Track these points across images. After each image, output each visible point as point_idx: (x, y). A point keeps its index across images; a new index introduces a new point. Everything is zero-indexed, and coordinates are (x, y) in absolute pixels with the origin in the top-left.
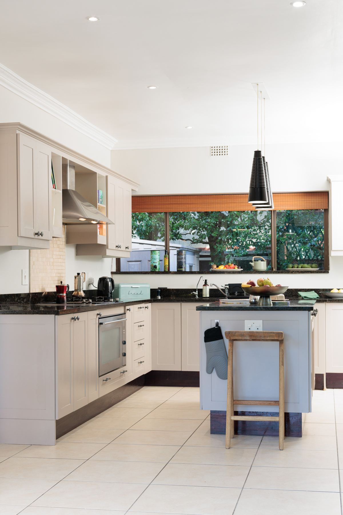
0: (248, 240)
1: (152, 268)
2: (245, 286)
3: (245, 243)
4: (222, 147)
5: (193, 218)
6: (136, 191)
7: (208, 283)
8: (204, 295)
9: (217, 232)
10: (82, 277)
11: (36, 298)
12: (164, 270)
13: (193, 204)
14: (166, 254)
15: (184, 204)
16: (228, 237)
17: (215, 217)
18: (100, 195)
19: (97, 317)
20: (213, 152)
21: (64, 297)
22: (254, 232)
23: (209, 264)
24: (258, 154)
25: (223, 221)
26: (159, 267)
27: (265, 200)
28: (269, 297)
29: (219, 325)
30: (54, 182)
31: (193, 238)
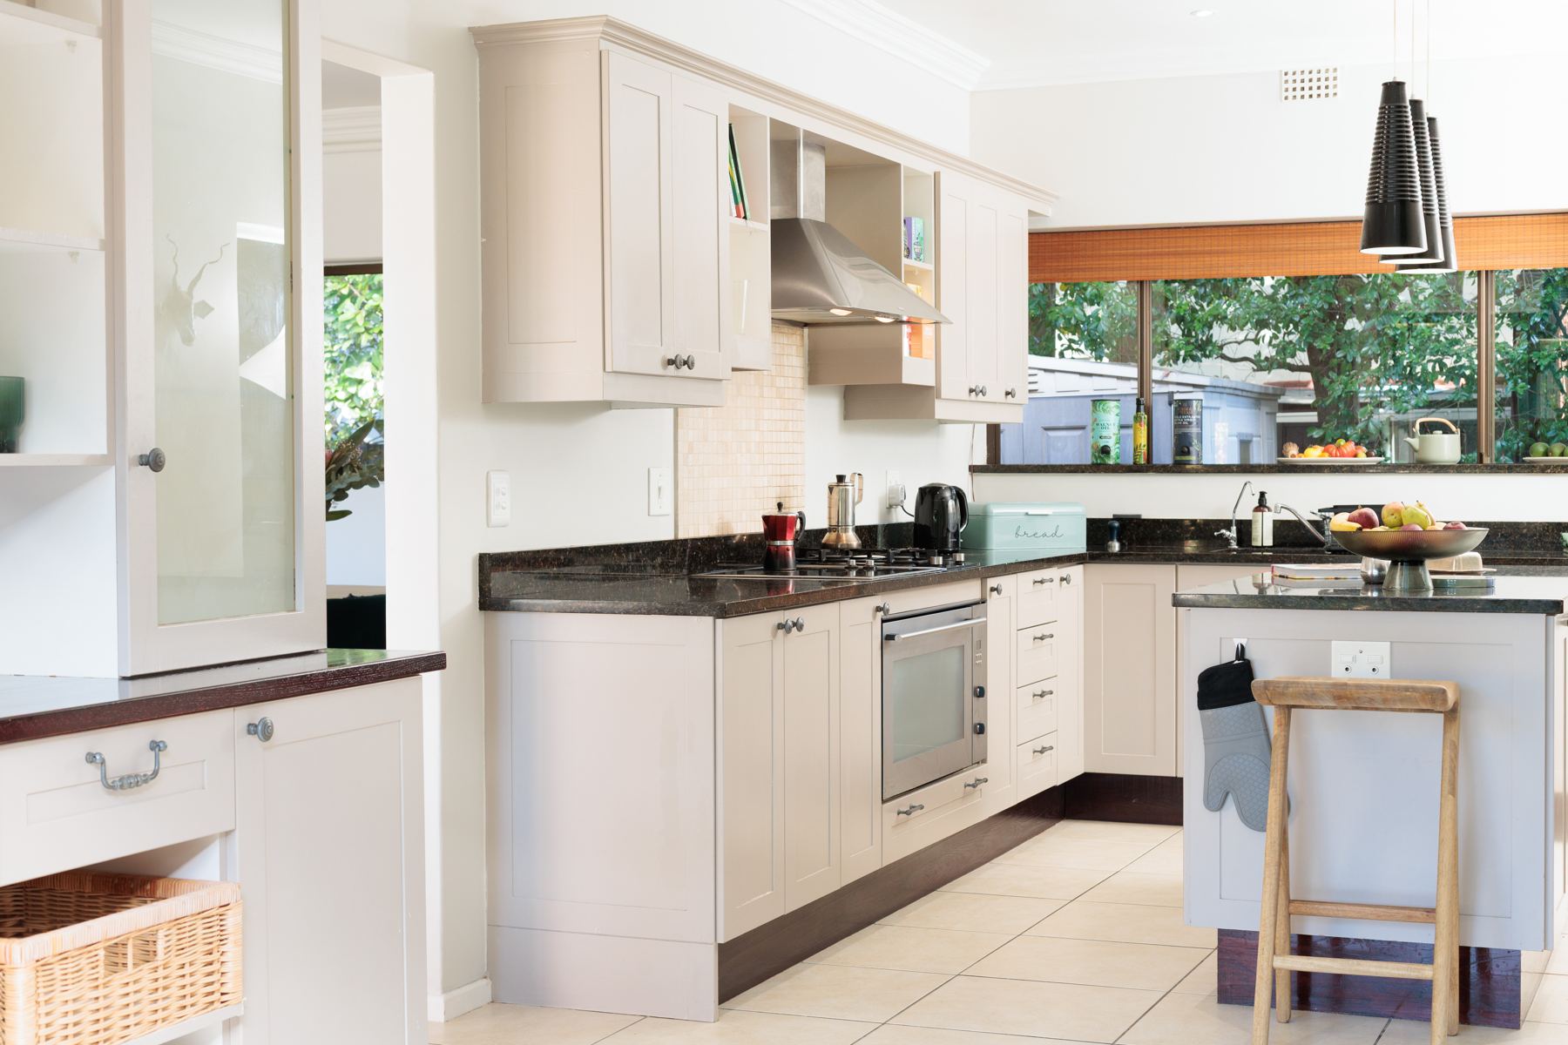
0: (1429, 361)
1: (1097, 454)
2: (1340, 525)
3: (1419, 369)
4: (1319, 72)
5: (1256, 294)
6: (1046, 216)
7: (1270, 501)
8: (1257, 541)
9: (1331, 336)
10: (850, 488)
11: (697, 553)
12: (1135, 459)
13: (1225, 253)
14: (1138, 410)
15: (1196, 253)
16: (1367, 352)
17: (1323, 288)
18: (913, 232)
19: (874, 617)
20: (1291, 90)
21: (788, 550)
22: (1449, 336)
23: (1309, 435)
24: (1393, 92)
25: (1351, 303)
26: (1117, 450)
27: (1418, 245)
28: (1421, 563)
29: (1248, 656)
30: (739, 197)
31: (1255, 356)
